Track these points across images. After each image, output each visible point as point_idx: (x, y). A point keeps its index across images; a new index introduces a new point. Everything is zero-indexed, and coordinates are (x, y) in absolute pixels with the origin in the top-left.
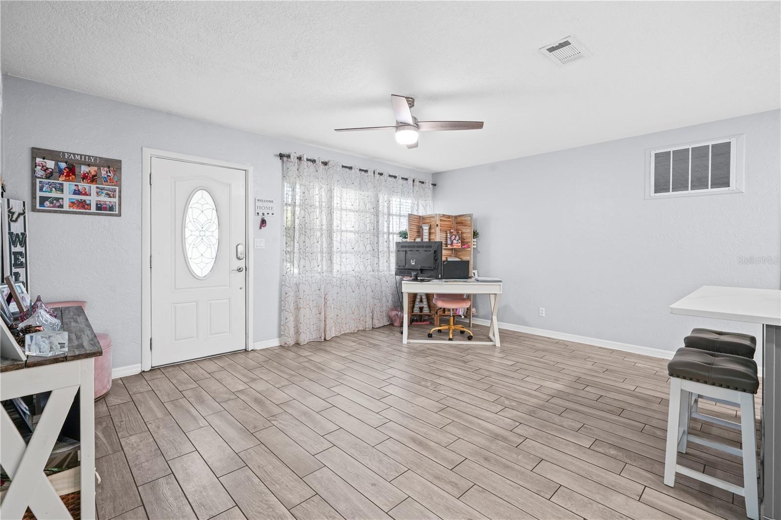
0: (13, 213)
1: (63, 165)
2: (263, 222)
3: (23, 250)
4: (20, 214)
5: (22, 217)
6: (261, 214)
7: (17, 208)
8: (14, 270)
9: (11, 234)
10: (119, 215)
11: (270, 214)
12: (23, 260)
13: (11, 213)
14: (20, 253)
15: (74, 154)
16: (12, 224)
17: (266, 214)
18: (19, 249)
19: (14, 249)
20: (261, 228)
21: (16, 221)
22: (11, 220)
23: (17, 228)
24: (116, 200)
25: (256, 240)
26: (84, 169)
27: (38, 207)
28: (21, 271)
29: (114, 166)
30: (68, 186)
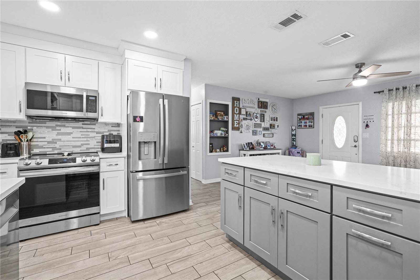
0: (293, 130)
1: (302, 117)
2: (367, 126)
3: (295, 138)
4: (294, 130)
5: (295, 130)
6: (366, 122)
7: (294, 128)
8: (292, 142)
9: (292, 134)
10: (314, 128)
11: (372, 121)
12: (295, 140)
13: (292, 129)
14: (294, 138)
15: (304, 113)
16: (292, 132)
17: (369, 122)
18: (294, 137)
19: (292, 137)
20: (366, 129)
21: (293, 131)
22: (292, 131)
23: (294, 133)
24: (313, 124)
25: (363, 134)
26: (306, 117)
27: (298, 128)
28: (295, 142)
29: (312, 114)
30: (303, 122)
